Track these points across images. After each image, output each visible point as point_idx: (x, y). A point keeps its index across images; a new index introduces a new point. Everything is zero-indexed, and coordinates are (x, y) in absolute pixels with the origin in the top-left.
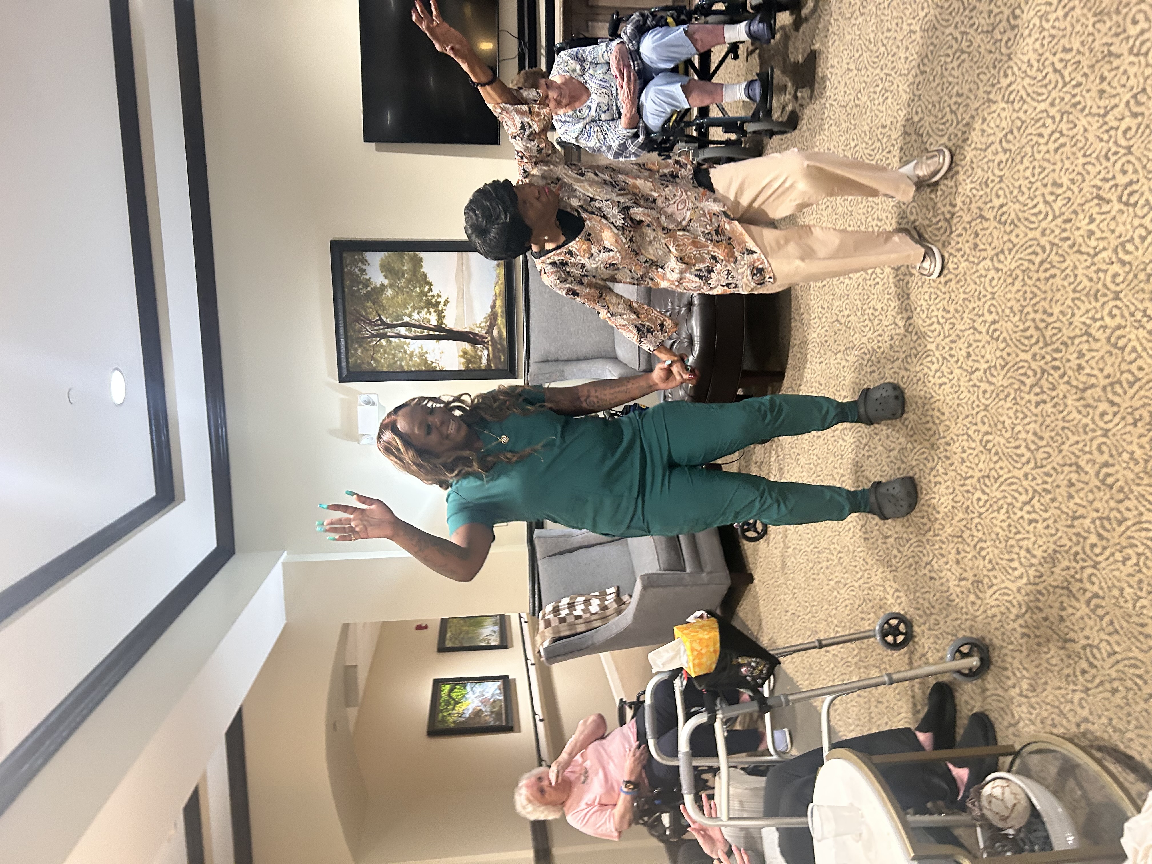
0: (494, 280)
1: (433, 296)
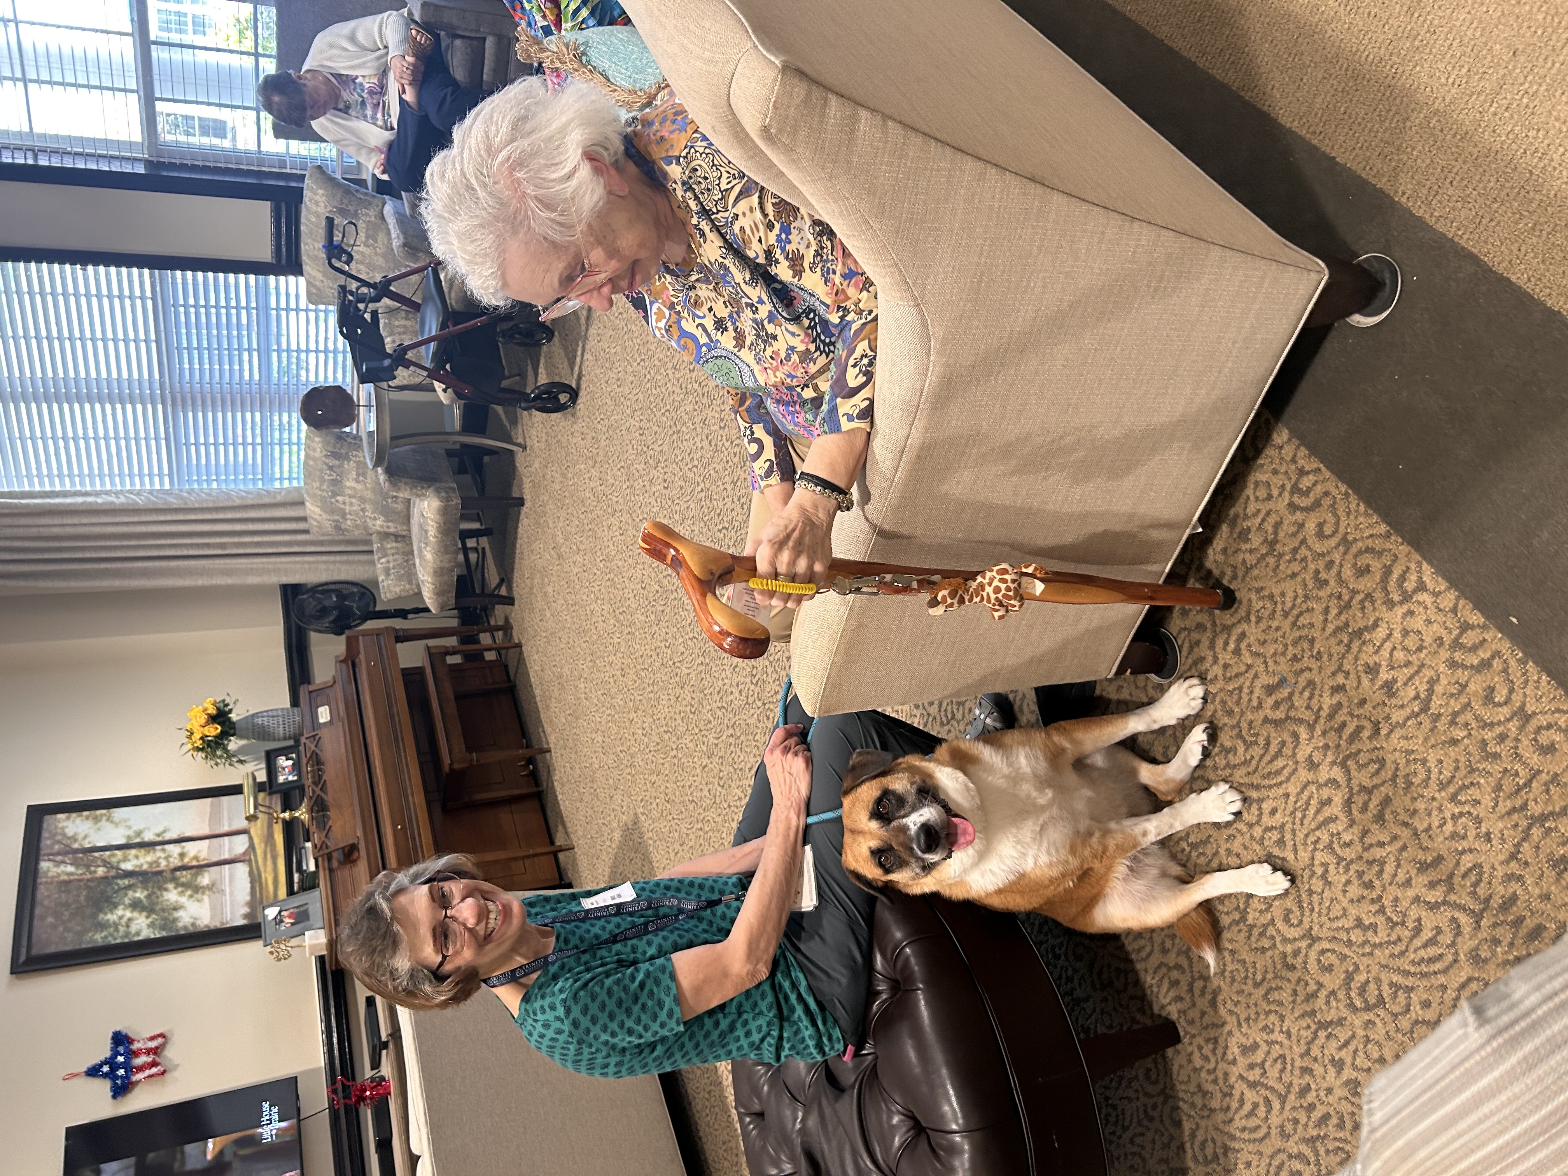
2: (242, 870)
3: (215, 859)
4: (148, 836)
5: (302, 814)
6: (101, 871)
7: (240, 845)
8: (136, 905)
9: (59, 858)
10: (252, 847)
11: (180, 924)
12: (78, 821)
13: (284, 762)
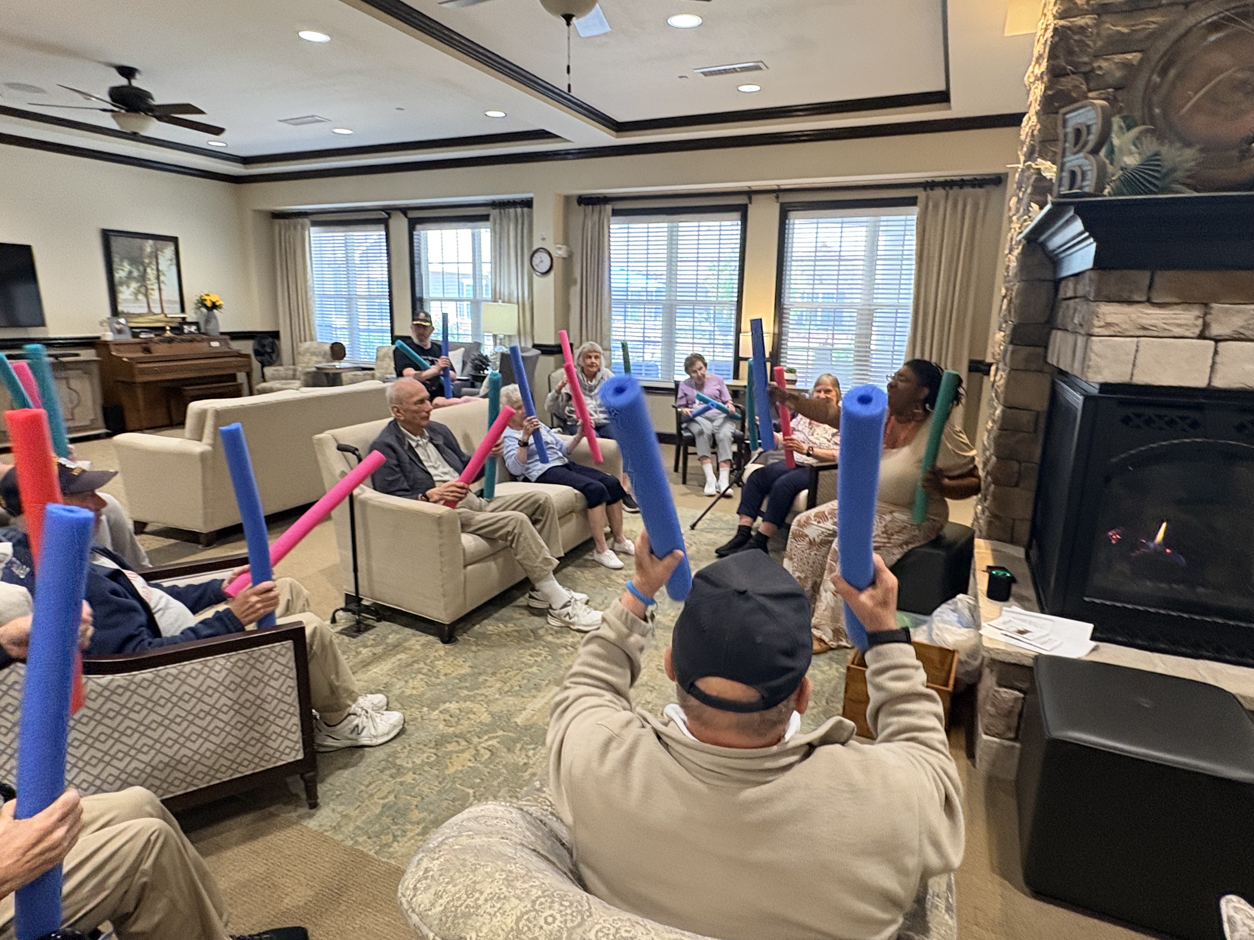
2: (145, 310)
3: (150, 301)
4: (162, 278)
5: (168, 334)
6: (147, 261)
7: (156, 309)
8: (130, 272)
9: (154, 247)
10: (155, 314)
11: (120, 287)
12: (171, 254)
13: (193, 329)
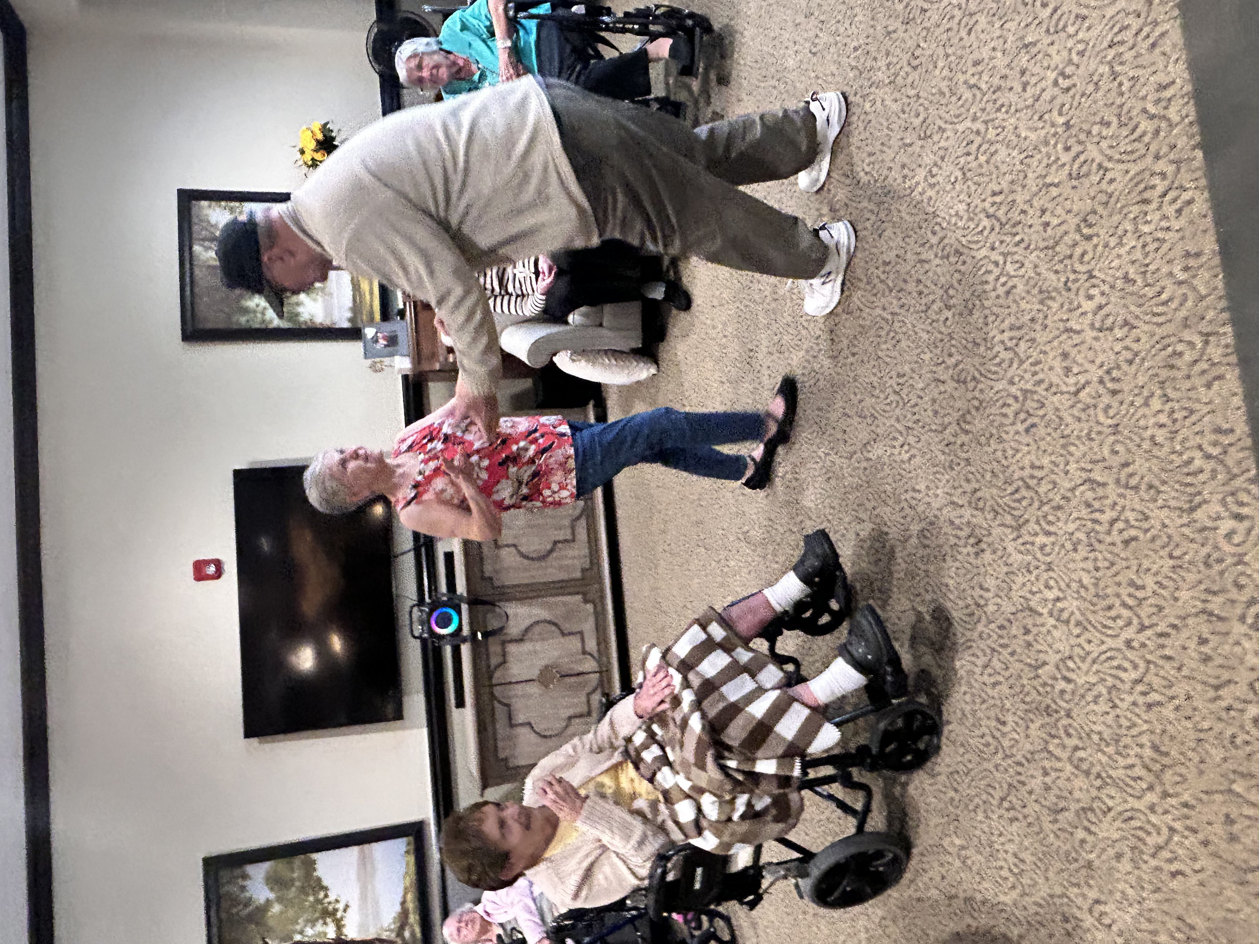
0: (403, 870)
1: (330, 903)
2: (346, 277)
9: (207, 244)
11: (302, 319)
12: (218, 210)
